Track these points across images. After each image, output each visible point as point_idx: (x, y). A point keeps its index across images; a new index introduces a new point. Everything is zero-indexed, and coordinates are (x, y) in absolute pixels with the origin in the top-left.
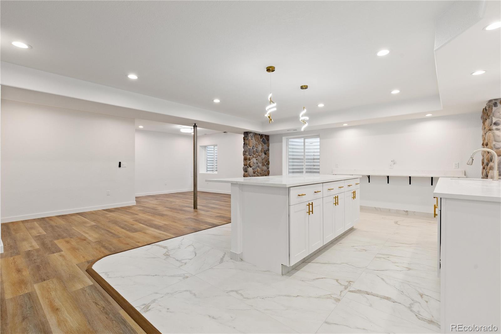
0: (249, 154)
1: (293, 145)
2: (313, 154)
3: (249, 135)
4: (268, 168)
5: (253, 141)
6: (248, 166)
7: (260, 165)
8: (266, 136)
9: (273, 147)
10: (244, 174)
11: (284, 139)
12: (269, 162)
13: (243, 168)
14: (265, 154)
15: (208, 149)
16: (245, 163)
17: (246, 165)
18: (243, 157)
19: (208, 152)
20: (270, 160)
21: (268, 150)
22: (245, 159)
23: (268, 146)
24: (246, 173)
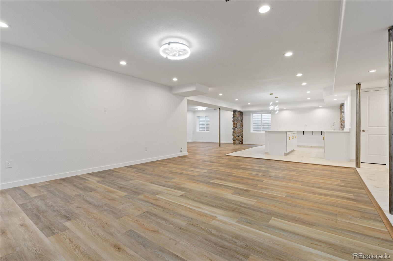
0: (236, 121)
1: (255, 117)
2: (268, 121)
3: (236, 112)
4: (242, 129)
5: (237, 115)
6: (236, 127)
7: (240, 127)
8: (242, 112)
9: (245, 118)
10: (233, 131)
11: (251, 114)
12: (243, 125)
13: (233, 128)
14: (242, 121)
15: (200, 118)
16: (234, 126)
17: (235, 127)
18: (233, 123)
19: (200, 119)
20: (243, 124)
21: (242, 119)
22: (234, 124)
23: (242, 117)
24: (235, 131)
